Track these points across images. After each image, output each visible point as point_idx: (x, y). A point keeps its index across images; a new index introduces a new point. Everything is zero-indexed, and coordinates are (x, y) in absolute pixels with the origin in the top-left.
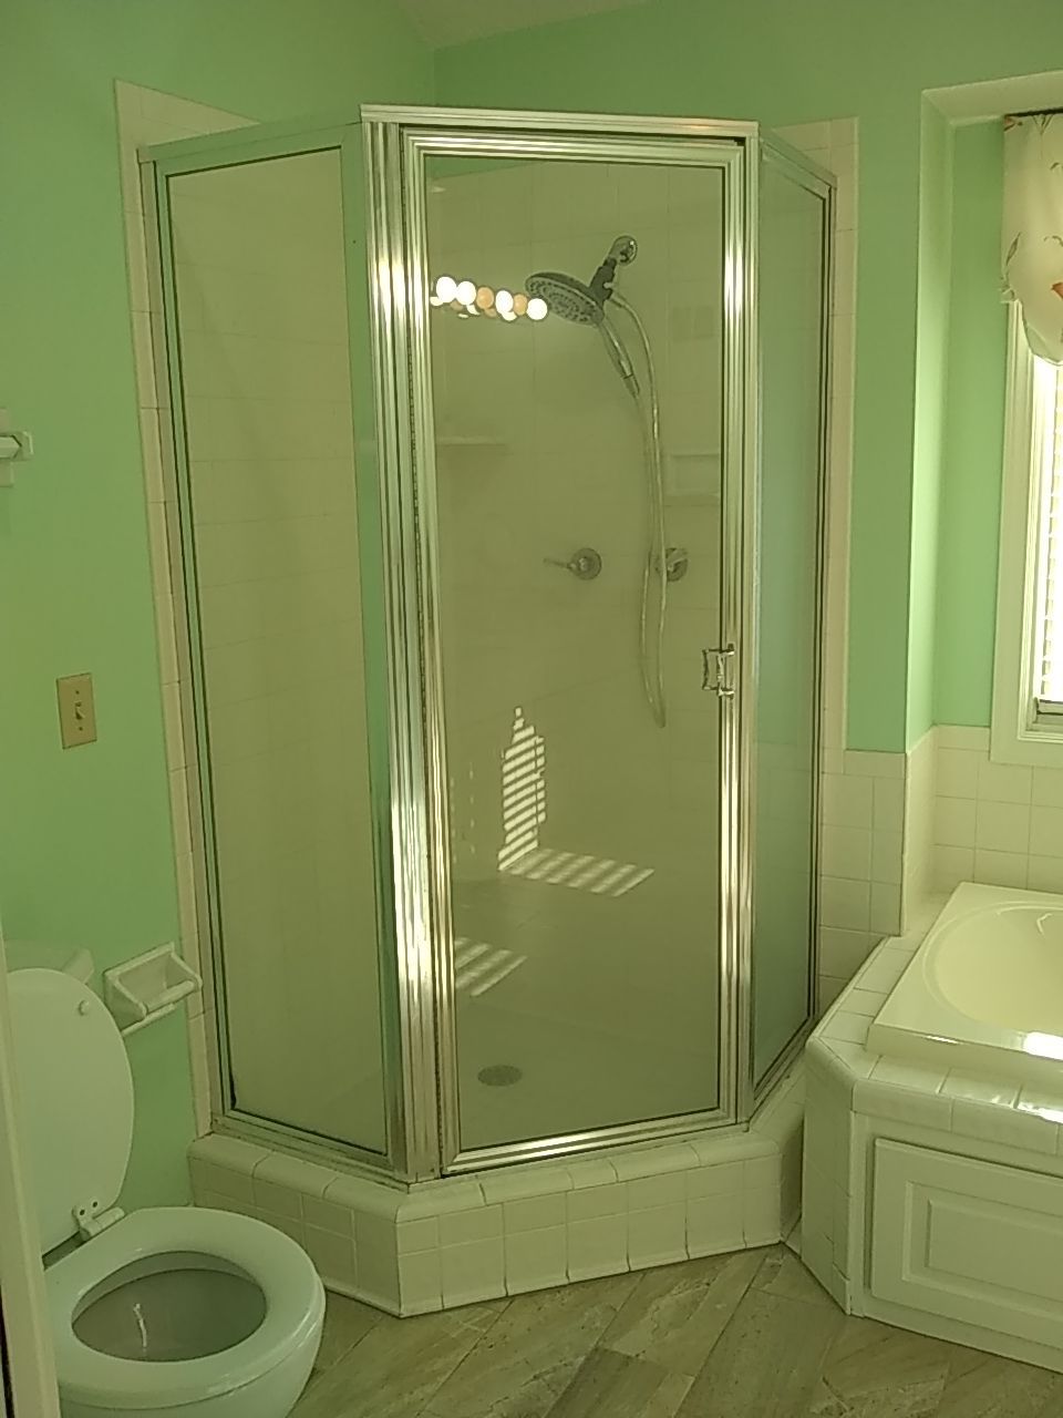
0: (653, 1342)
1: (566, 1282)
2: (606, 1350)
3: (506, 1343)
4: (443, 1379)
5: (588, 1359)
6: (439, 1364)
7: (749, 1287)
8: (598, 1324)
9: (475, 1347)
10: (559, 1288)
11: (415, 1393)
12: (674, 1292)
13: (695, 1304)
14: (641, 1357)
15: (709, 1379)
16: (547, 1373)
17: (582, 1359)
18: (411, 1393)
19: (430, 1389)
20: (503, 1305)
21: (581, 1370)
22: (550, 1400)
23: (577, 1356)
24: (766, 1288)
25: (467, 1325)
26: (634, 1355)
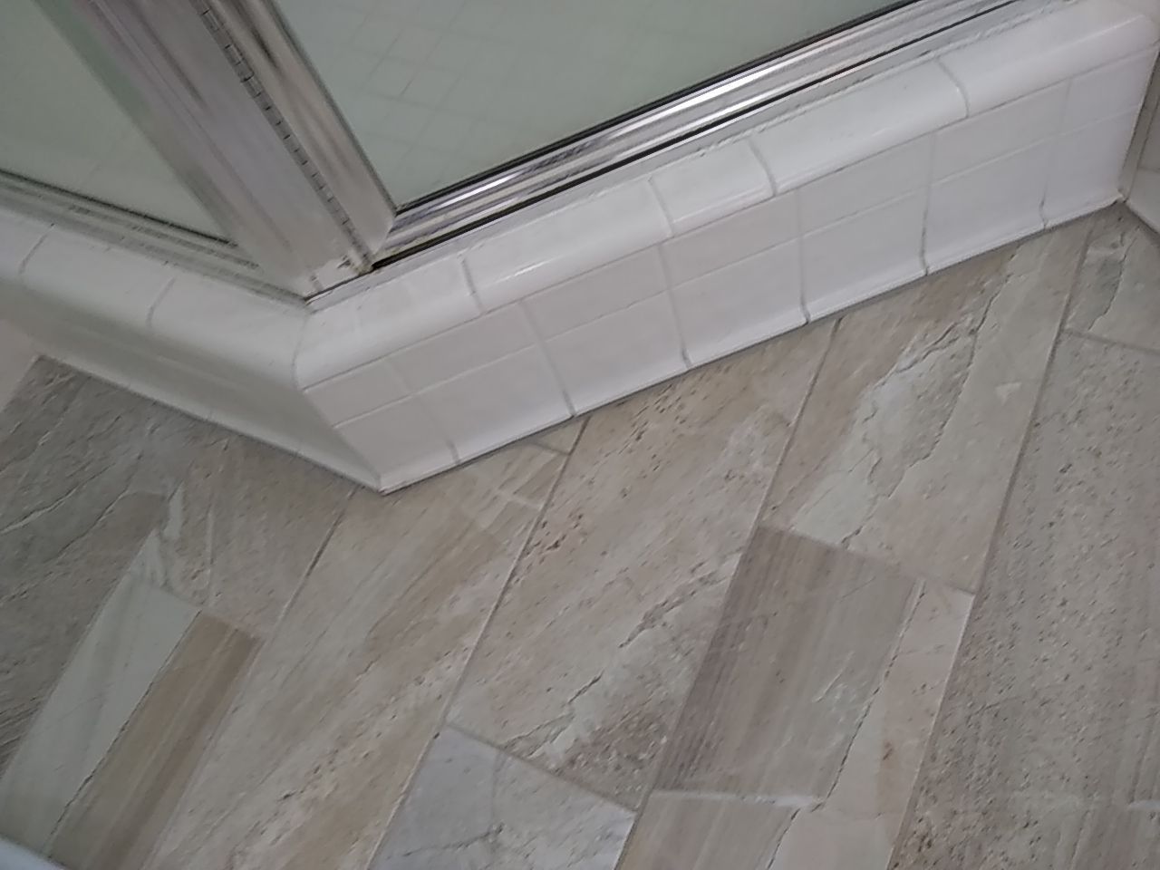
0: (874, 501)
1: (683, 368)
2: (781, 534)
3: (584, 534)
4: (471, 641)
5: (746, 561)
6: (464, 601)
7: (1061, 331)
8: (756, 465)
9: (526, 552)
10: (671, 383)
11: (427, 679)
12: (904, 363)
13: (951, 388)
14: (852, 548)
15: (1003, 596)
16: (667, 606)
17: (734, 561)
18: (419, 681)
19: (451, 669)
20: (569, 436)
21: (736, 590)
22: (679, 683)
23: (723, 559)
24: (1098, 326)
25: (507, 496)
26: (837, 543)
